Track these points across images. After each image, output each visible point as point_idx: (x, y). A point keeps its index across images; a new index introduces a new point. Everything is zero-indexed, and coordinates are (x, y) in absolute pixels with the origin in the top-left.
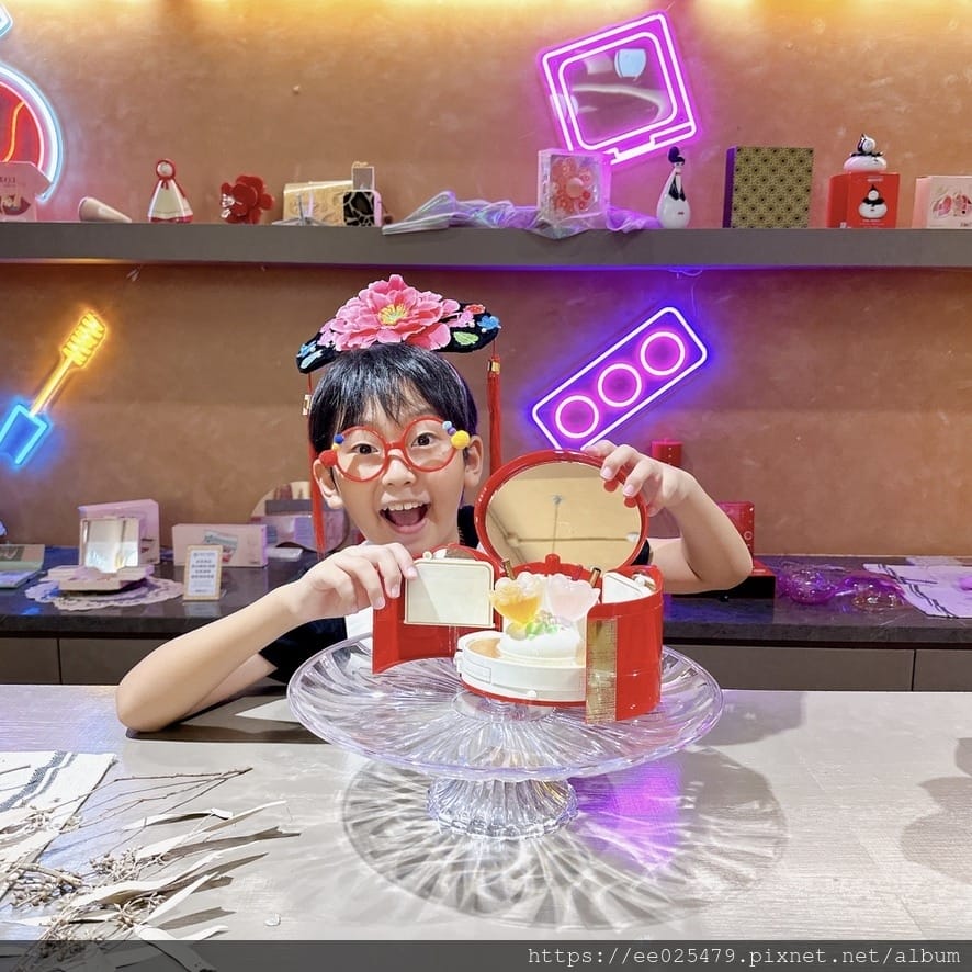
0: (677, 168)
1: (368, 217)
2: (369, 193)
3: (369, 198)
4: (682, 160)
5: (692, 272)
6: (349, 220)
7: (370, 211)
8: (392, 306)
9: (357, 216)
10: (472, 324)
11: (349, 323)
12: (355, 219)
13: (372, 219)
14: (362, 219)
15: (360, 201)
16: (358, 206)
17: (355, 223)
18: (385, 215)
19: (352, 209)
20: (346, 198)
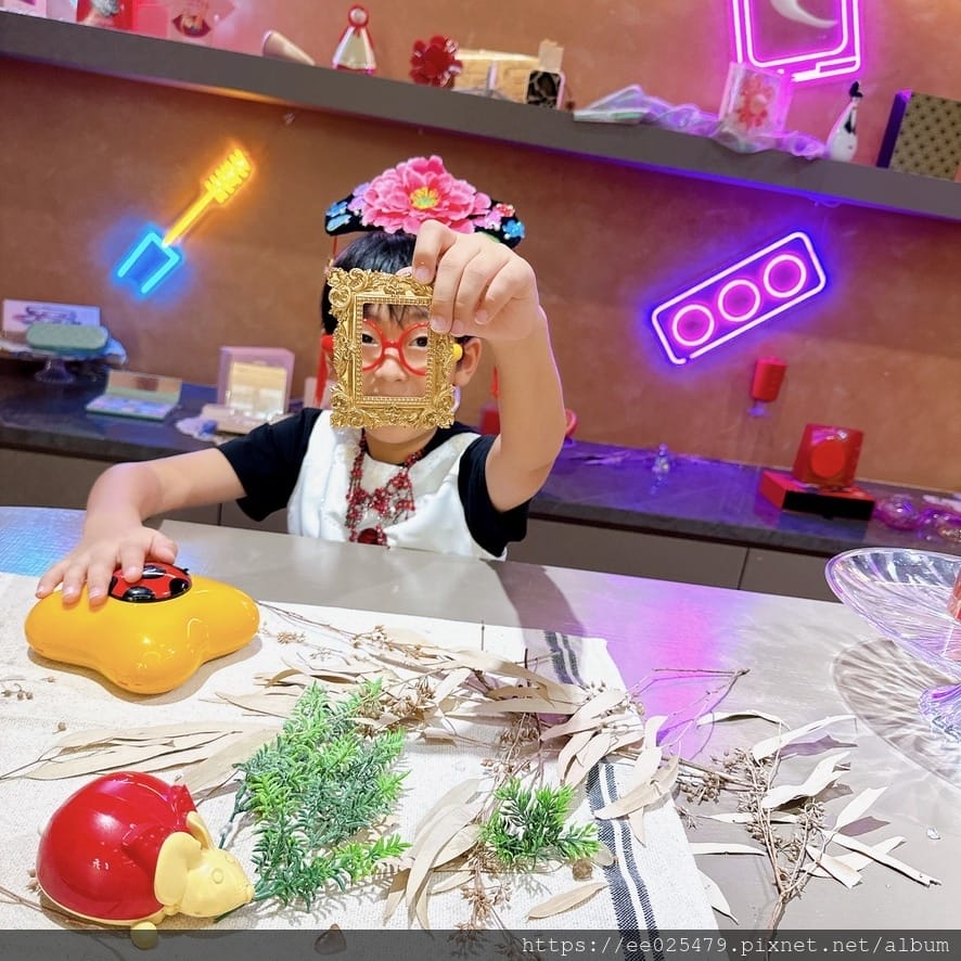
0: (855, 102)
1: (551, 98)
2: (556, 75)
3: (556, 80)
4: (860, 95)
5: (830, 203)
6: (532, 98)
7: (555, 93)
8: (426, 189)
9: (540, 95)
10: (497, 227)
11: (381, 199)
12: (537, 99)
13: (555, 101)
14: (544, 100)
15: (546, 82)
16: (544, 85)
17: (537, 103)
18: (568, 100)
19: (537, 88)
20: (533, 76)
